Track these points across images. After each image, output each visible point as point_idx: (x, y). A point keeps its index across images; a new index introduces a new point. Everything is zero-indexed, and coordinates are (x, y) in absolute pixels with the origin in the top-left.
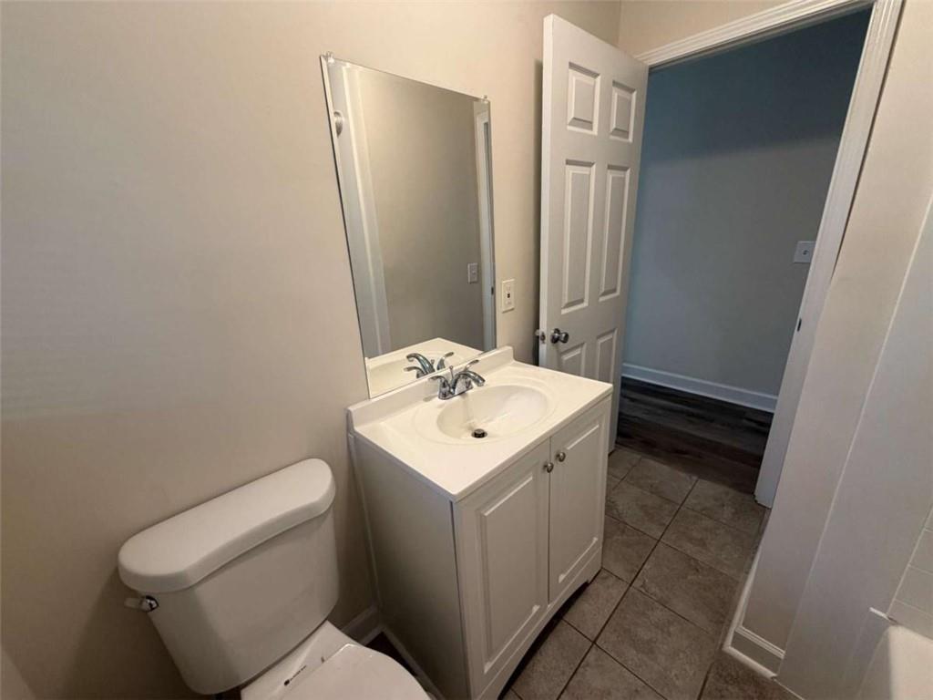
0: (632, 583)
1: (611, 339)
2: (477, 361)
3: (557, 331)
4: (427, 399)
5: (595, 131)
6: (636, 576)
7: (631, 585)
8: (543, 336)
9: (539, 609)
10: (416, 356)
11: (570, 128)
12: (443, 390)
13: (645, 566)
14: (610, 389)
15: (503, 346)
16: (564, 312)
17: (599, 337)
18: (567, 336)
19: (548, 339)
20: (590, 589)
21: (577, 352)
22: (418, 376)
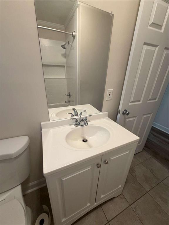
0: (131, 205)
1: (149, 116)
2: (91, 116)
3: (126, 110)
4: (71, 125)
5: (162, 31)
6: (134, 203)
7: (130, 205)
8: (120, 111)
9: (90, 205)
10: (74, 109)
11: (149, 27)
12: (76, 123)
13: (138, 200)
14: (139, 139)
15: (105, 112)
16: (130, 104)
17: (144, 115)
18: (129, 113)
19: (121, 113)
20: (115, 200)
21: (133, 119)
22: (72, 116)
